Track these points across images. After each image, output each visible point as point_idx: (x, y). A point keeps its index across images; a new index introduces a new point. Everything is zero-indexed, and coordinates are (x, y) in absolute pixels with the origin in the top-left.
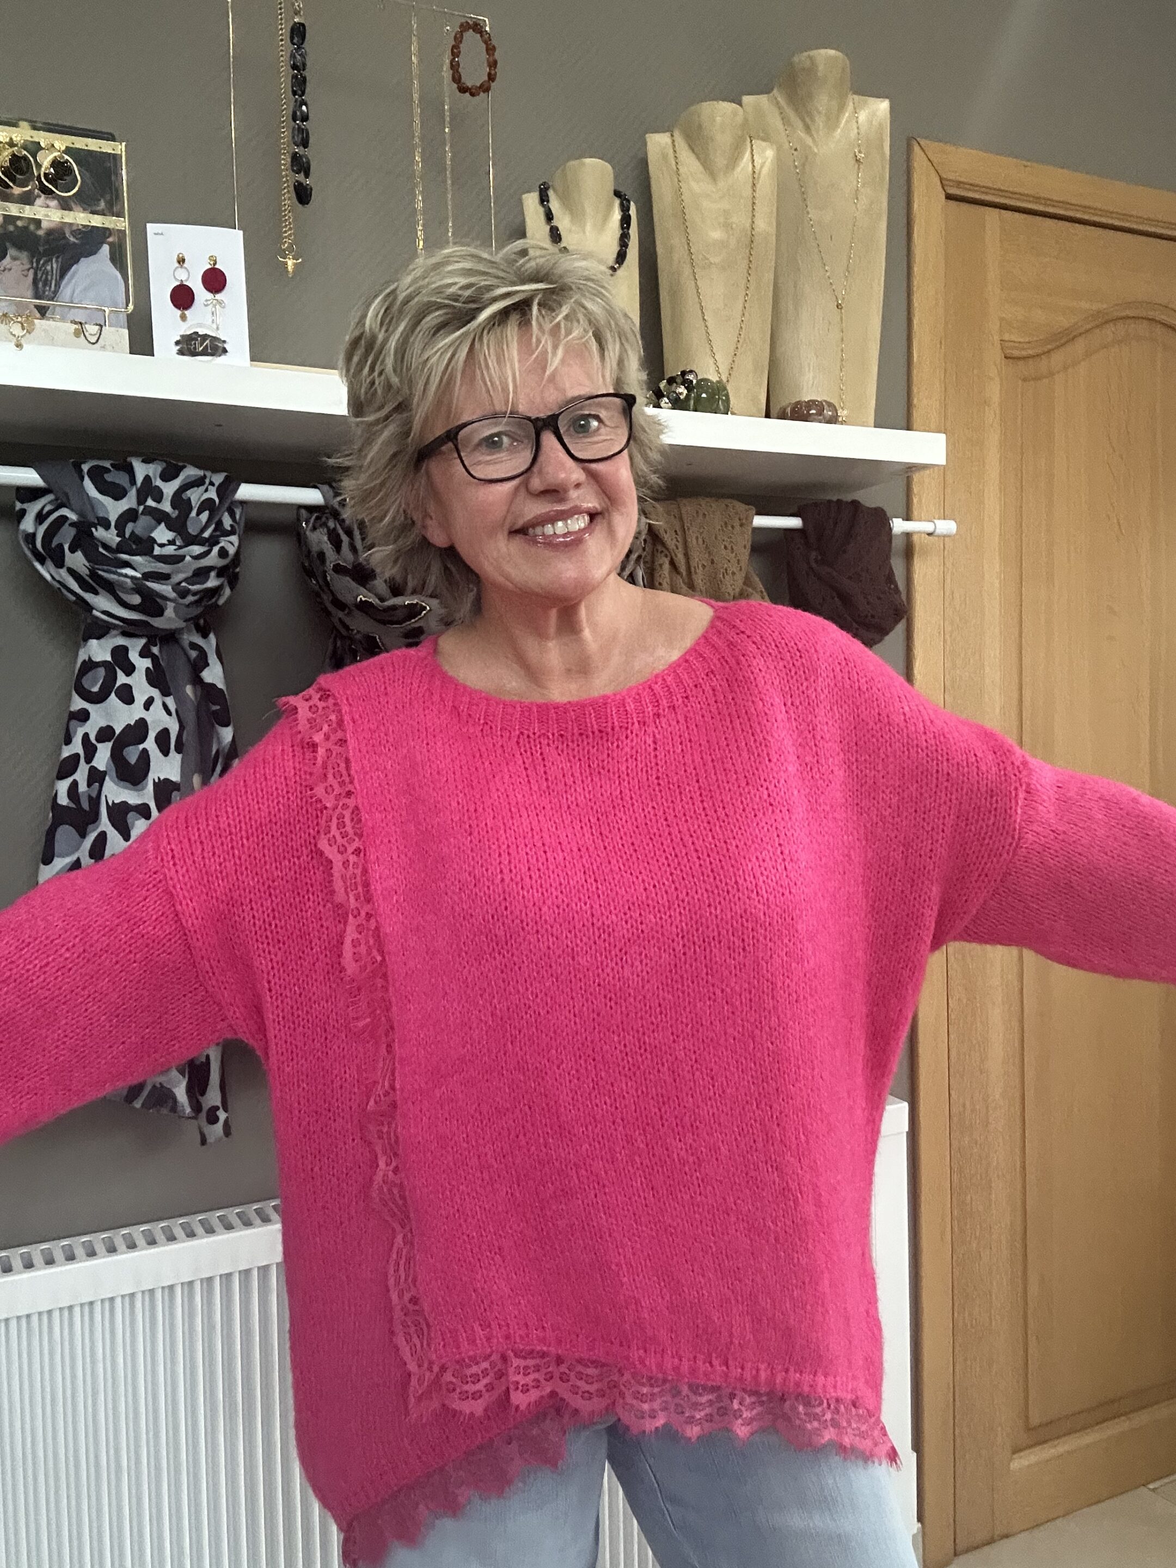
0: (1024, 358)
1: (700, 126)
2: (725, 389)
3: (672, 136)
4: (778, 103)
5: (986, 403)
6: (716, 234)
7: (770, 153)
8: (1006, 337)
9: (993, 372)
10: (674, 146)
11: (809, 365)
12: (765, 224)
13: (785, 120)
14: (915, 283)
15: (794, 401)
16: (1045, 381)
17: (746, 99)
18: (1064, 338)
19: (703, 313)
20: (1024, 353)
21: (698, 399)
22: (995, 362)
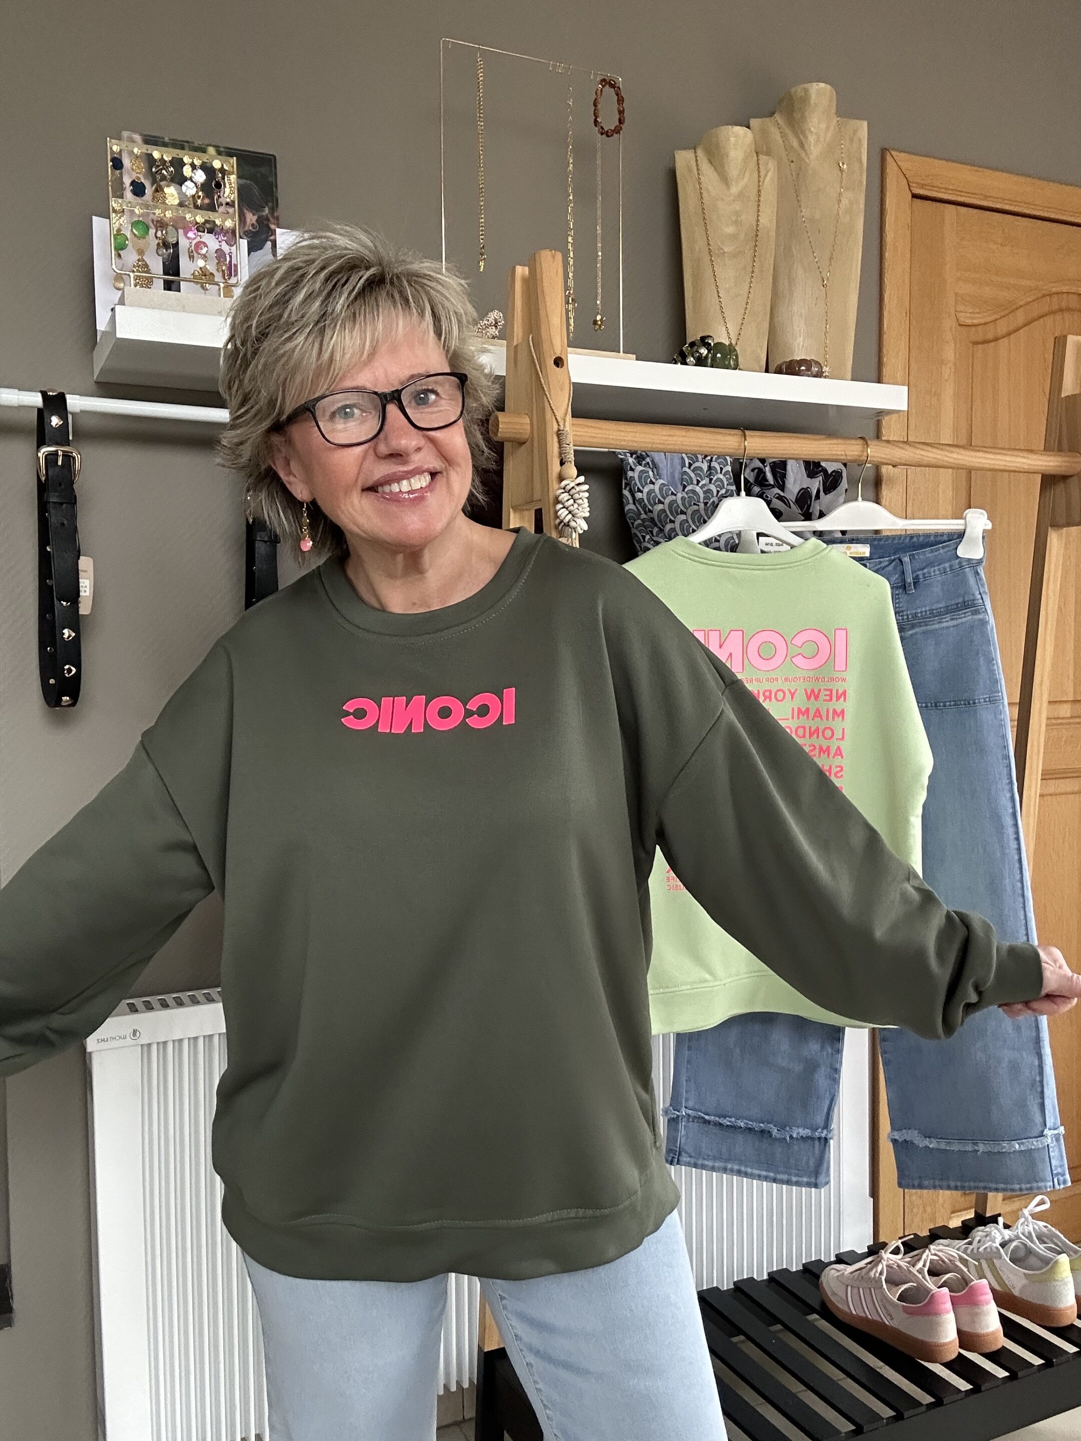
0: (975, 325)
1: (717, 145)
2: (735, 349)
3: (695, 152)
4: (778, 124)
5: (942, 362)
6: (730, 230)
7: (772, 165)
8: (962, 308)
9: (949, 337)
10: (697, 161)
11: (800, 331)
12: (768, 219)
13: (784, 136)
15: (787, 361)
16: (992, 344)
17: (754, 122)
18: (1008, 309)
19: (718, 291)
20: (975, 321)
21: (714, 358)
22: (951, 330)
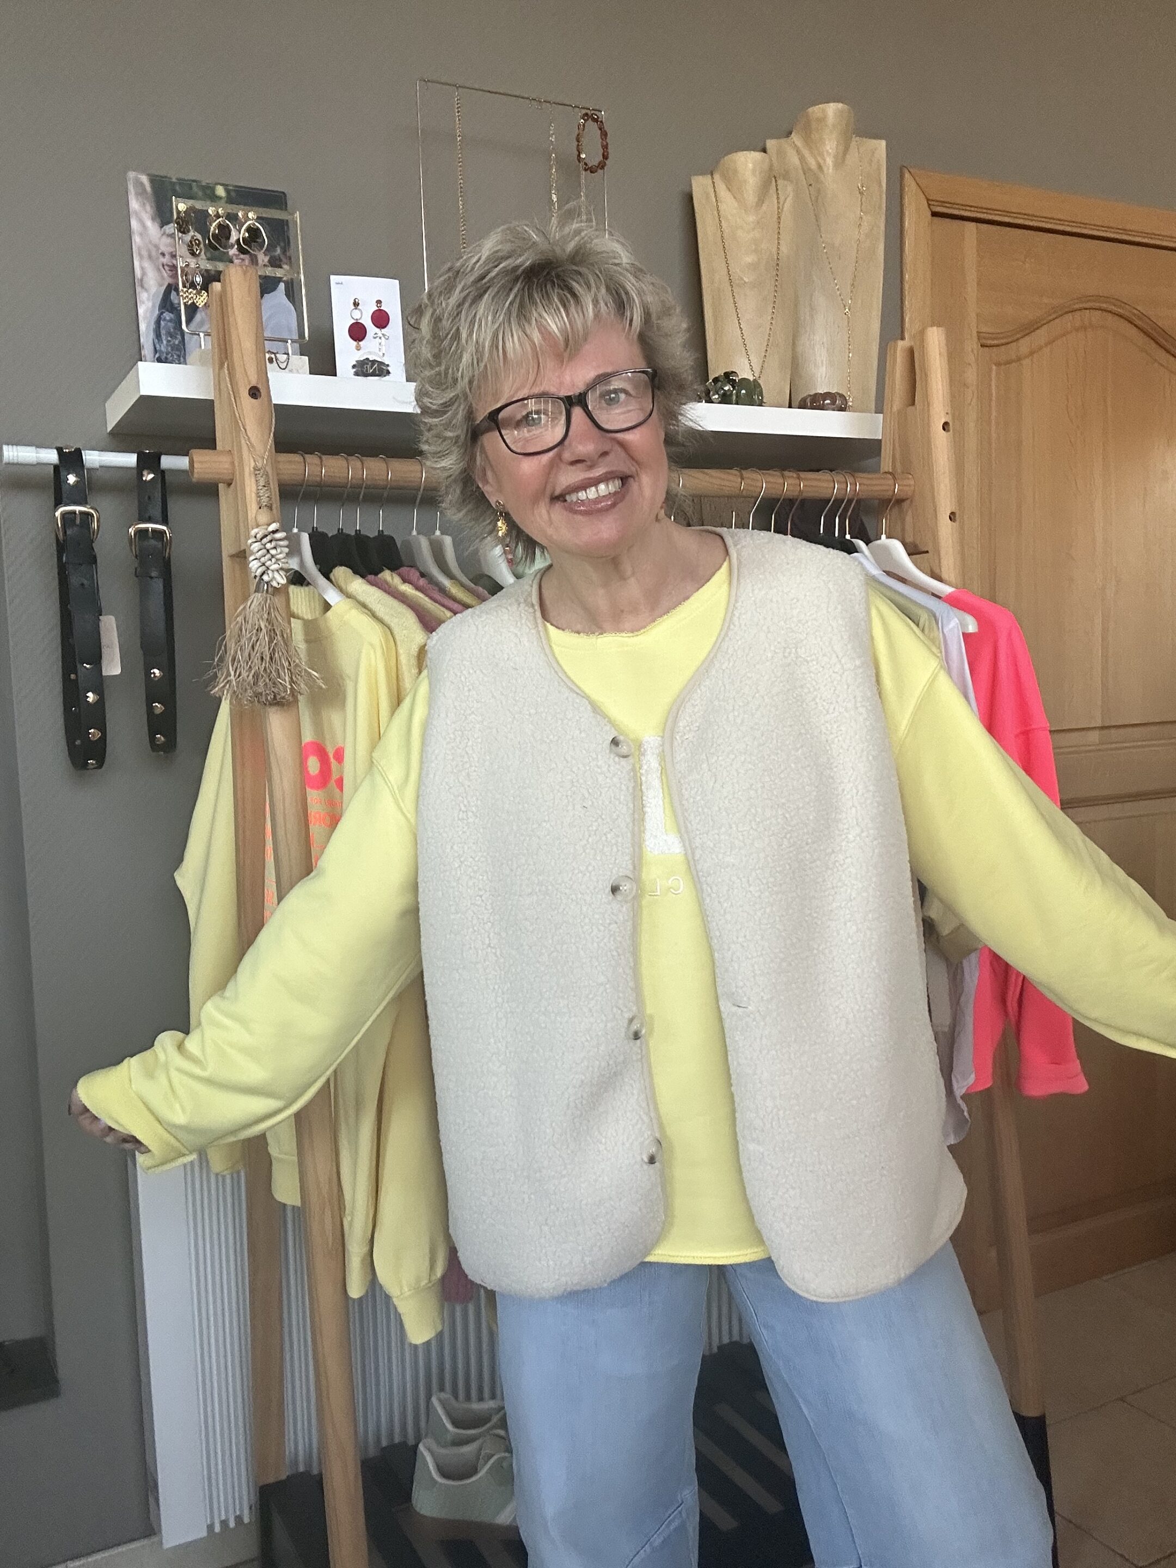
0: (997, 346)
1: (736, 171)
2: (759, 385)
3: (713, 178)
4: (796, 145)
6: (749, 259)
7: (790, 189)
8: (982, 329)
9: (971, 358)
10: (714, 187)
11: (822, 363)
12: (789, 246)
13: (802, 159)
14: (906, 286)
15: (811, 394)
16: (1015, 365)
17: (771, 144)
18: (1030, 328)
20: (996, 342)
21: (739, 394)
22: (972, 351)
